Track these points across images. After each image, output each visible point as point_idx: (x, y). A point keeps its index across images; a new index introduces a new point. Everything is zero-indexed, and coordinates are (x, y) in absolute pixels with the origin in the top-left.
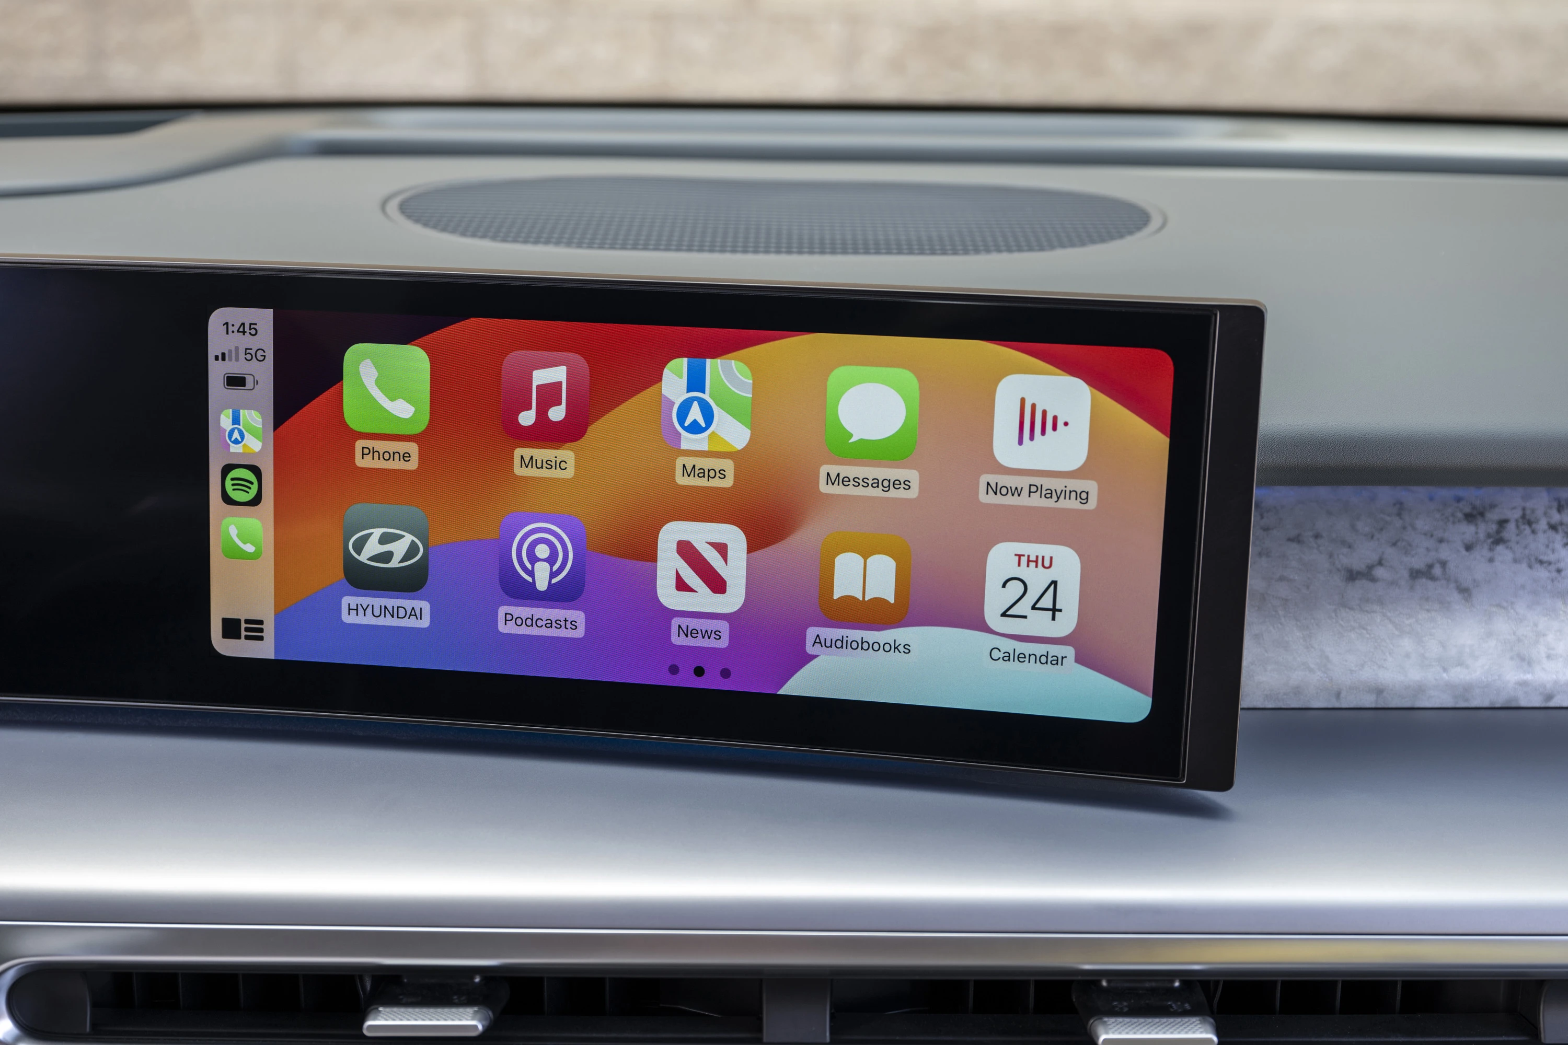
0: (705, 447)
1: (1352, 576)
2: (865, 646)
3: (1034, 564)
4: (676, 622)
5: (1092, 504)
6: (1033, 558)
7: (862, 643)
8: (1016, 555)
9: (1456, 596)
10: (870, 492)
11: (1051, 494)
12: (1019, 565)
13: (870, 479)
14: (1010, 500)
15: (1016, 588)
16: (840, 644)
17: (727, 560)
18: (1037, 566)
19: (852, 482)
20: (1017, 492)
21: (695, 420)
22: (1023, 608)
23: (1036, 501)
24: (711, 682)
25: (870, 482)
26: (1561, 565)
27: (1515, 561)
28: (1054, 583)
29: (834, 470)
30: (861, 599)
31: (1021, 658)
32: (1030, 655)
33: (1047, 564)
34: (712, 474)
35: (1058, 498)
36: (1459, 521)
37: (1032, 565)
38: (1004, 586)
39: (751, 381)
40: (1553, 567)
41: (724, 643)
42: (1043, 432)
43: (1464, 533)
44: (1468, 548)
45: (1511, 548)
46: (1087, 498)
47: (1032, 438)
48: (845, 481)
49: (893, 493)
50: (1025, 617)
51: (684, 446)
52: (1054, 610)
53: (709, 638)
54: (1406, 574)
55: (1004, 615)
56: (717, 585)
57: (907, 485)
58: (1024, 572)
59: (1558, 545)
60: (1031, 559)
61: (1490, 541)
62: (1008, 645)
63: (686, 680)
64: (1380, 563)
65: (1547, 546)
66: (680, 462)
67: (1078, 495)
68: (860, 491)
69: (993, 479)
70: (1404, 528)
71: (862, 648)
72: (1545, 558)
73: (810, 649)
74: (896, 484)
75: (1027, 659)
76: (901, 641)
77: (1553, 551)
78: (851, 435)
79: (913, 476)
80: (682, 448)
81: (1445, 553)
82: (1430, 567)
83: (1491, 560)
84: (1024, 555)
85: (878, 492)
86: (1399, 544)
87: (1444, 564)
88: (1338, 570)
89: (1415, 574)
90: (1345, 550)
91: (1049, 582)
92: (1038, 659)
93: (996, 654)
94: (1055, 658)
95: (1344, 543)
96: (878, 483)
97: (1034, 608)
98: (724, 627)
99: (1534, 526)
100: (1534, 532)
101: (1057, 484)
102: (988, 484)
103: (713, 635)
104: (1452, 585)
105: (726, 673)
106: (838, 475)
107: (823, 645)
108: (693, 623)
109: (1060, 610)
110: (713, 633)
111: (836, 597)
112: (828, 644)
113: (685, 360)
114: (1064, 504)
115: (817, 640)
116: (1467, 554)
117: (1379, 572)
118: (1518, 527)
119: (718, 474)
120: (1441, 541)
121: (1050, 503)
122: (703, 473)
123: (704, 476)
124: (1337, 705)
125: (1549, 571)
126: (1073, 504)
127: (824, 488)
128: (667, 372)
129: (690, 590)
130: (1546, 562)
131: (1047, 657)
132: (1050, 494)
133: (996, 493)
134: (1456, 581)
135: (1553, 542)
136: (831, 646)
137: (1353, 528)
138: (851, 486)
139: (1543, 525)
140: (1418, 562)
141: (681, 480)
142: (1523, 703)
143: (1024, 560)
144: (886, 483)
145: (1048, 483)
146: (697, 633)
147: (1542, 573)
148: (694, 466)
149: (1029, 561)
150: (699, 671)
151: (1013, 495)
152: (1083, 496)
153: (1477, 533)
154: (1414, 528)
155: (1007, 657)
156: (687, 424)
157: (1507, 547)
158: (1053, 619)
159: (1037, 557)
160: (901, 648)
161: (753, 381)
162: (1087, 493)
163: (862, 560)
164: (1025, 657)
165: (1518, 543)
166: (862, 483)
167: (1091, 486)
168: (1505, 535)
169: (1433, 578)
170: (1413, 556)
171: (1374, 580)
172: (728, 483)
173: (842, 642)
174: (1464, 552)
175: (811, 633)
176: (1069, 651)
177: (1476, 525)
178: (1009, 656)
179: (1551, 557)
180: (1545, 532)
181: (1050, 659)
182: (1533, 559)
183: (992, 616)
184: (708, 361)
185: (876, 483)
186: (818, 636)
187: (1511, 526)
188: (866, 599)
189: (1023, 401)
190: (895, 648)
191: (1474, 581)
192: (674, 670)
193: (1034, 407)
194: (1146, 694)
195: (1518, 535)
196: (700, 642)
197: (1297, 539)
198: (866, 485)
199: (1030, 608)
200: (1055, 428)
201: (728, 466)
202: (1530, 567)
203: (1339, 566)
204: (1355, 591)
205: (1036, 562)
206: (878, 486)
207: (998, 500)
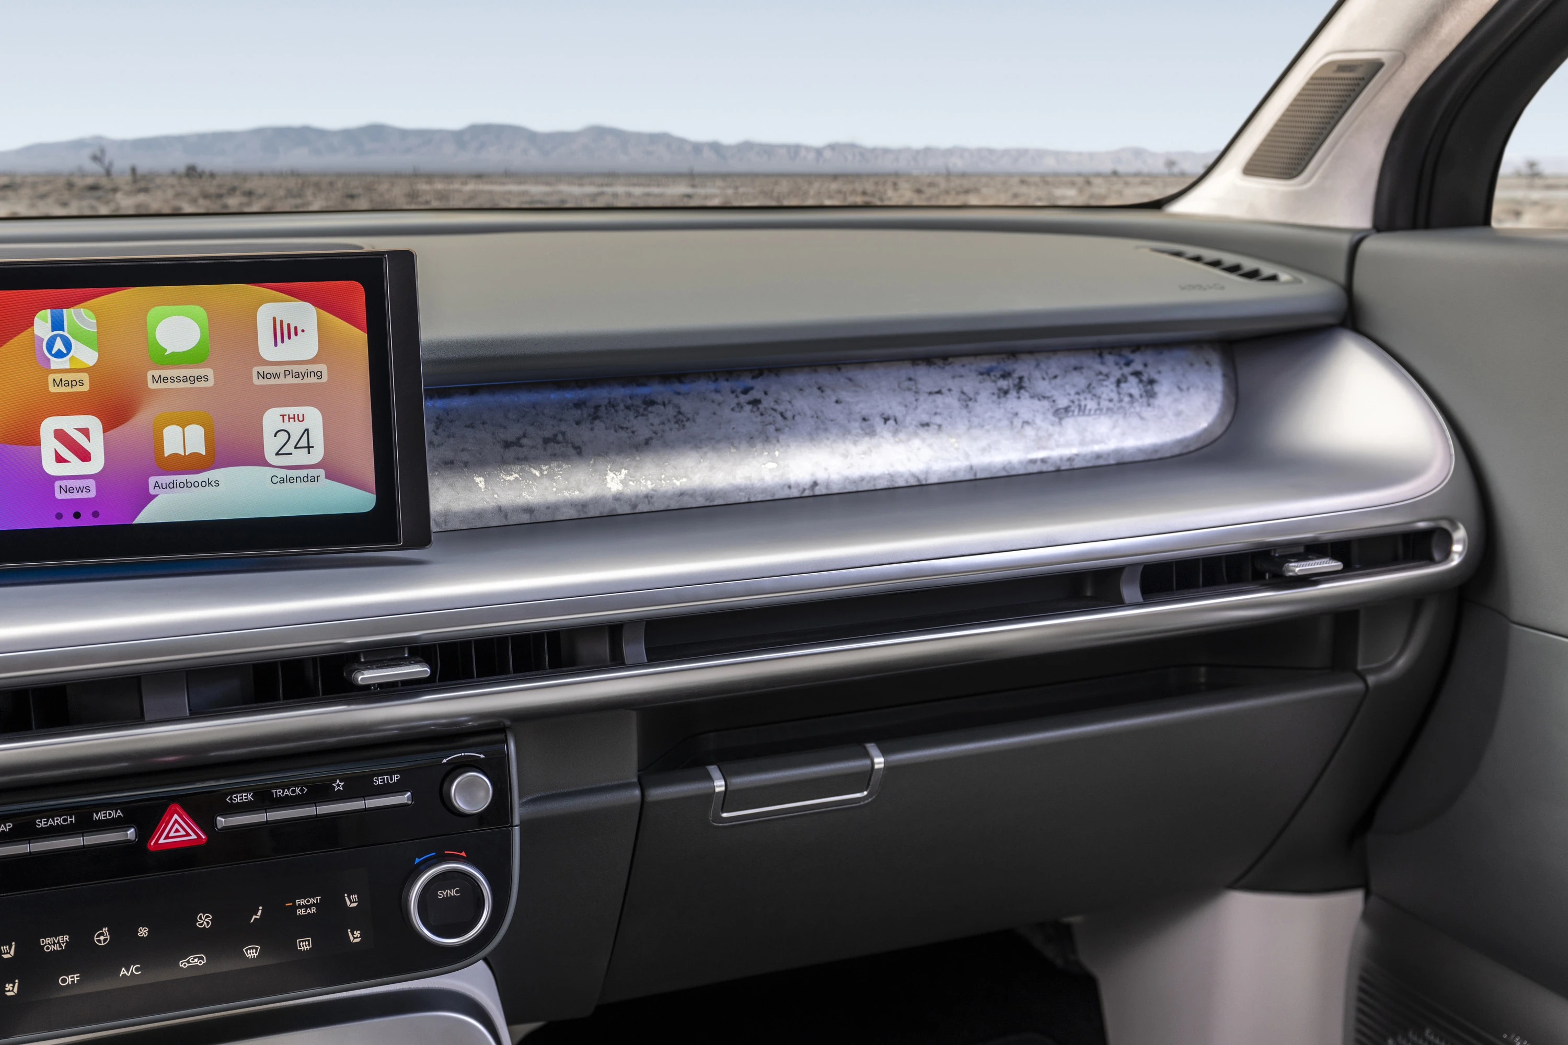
0: (67, 366)
1: (507, 445)
2: (189, 485)
3: (293, 420)
4: (57, 484)
5: (325, 379)
6: (292, 416)
7: (187, 483)
8: (281, 415)
9: (573, 451)
10: (182, 385)
11: (299, 375)
12: (284, 422)
13: (181, 376)
14: (272, 381)
15: (283, 437)
16: (172, 486)
17: (89, 437)
18: (295, 421)
19: (169, 380)
20: (277, 376)
21: (59, 349)
22: (289, 448)
23: (290, 380)
24: (86, 521)
25: (181, 379)
26: (634, 429)
27: (607, 429)
28: (307, 430)
29: (156, 373)
30: (183, 454)
31: (291, 480)
32: (297, 478)
33: (301, 419)
34: (74, 383)
35: (303, 377)
36: (571, 408)
37: (292, 420)
38: (275, 436)
39: (95, 321)
40: (629, 431)
41: (92, 494)
42: (289, 337)
43: (575, 415)
44: (578, 423)
45: (603, 421)
46: (321, 375)
47: (283, 341)
48: (165, 380)
49: (197, 385)
50: (291, 454)
51: (53, 367)
52: (309, 447)
53: (82, 492)
54: (541, 441)
55: (277, 454)
56: (84, 456)
57: (206, 378)
58: (287, 426)
59: (632, 417)
60: (290, 417)
61: (590, 418)
62: (282, 473)
63: (68, 522)
64: (524, 436)
65: (625, 419)
66: (51, 378)
67: (315, 374)
68: (176, 385)
69: (261, 369)
70: (538, 414)
71: (187, 487)
72: (625, 426)
73: (152, 491)
74: (199, 378)
75: (295, 480)
76: (212, 479)
77: (629, 421)
78: (166, 350)
79: (209, 372)
80: (52, 368)
81: (563, 427)
82: (556, 436)
83: (592, 429)
84: (286, 415)
85: (187, 385)
86: (535, 424)
87: (563, 434)
88: (499, 442)
89: (546, 441)
90: (502, 430)
91: (304, 429)
92: (302, 480)
93: (275, 480)
94: (313, 478)
95: (501, 426)
96: (187, 379)
97: (296, 447)
98: (92, 483)
99: (616, 408)
100: (616, 411)
101: (302, 369)
102: (258, 372)
103: (85, 490)
104: (570, 445)
105: (96, 514)
106: (160, 376)
107: (161, 488)
108: (70, 483)
109: (313, 447)
110: (84, 488)
111: (166, 455)
112: (164, 487)
113: (49, 311)
114: (307, 380)
115: (157, 485)
116: (577, 426)
117: (524, 441)
118: (606, 409)
119: (78, 383)
120: (561, 420)
121: (298, 381)
122: (68, 384)
123: (69, 385)
124: (506, 523)
125: (627, 433)
126: (313, 380)
127: (151, 385)
128: (37, 320)
129: (66, 461)
130: (625, 428)
131: (308, 478)
132: (297, 375)
133: (264, 378)
134: (572, 443)
135: (629, 416)
136: (166, 488)
137: (506, 416)
138: (169, 382)
139: (622, 406)
140: (548, 434)
141: (53, 389)
142: (620, 512)
143: (286, 418)
144: (192, 379)
145: (296, 368)
146: (74, 490)
147: (623, 434)
148: (61, 380)
149: (289, 418)
150: (77, 515)
151: (275, 378)
152: (319, 375)
153: (582, 414)
154: (544, 414)
155: (282, 481)
156: (53, 352)
157: (601, 421)
158: (309, 453)
159: (294, 415)
160: (213, 483)
161: (97, 320)
162: (321, 372)
163: (181, 429)
164: (294, 479)
165: (607, 418)
166: (176, 380)
167: (323, 368)
168: (600, 414)
169: (558, 442)
170: (544, 430)
171: (521, 446)
172: (86, 388)
173: (173, 484)
174: (575, 426)
175: (152, 480)
176: (321, 472)
177: (581, 409)
178: (284, 480)
179: (628, 425)
180: (623, 411)
181: (309, 479)
182: (617, 426)
183: (270, 456)
184: (65, 310)
185: (186, 379)
186: (157, 482)
187: (603, 409)
188: (187, 455)
189: (274, 319)
190: (209, 484)
191: (583, 442)
192: (59, 516)
193: (281, 322)
194: (372, 492)
195: (607, 414)
196: (76, 495)
197: (471, 426)
198: (179, 381)
199: (294, 448)
200: (296, 334)
201: (85, 377)
202: (616, 431)
203: (499, 440)
204: (511, 453)
205: (294, 418)
206: (187, 381)
207: (266, 382)
